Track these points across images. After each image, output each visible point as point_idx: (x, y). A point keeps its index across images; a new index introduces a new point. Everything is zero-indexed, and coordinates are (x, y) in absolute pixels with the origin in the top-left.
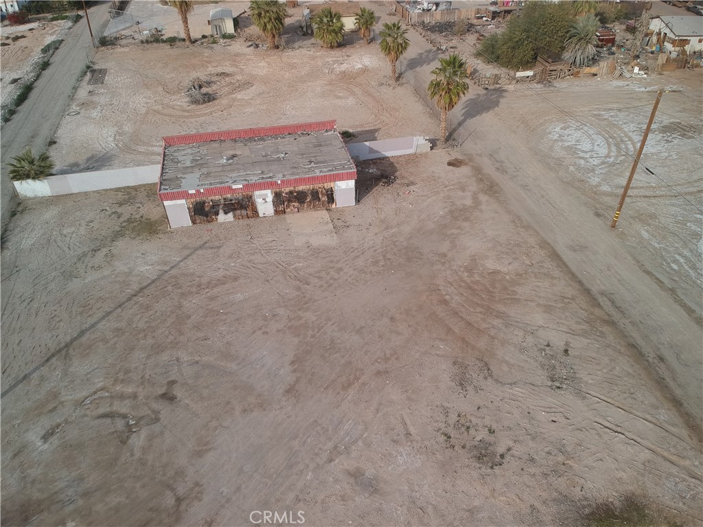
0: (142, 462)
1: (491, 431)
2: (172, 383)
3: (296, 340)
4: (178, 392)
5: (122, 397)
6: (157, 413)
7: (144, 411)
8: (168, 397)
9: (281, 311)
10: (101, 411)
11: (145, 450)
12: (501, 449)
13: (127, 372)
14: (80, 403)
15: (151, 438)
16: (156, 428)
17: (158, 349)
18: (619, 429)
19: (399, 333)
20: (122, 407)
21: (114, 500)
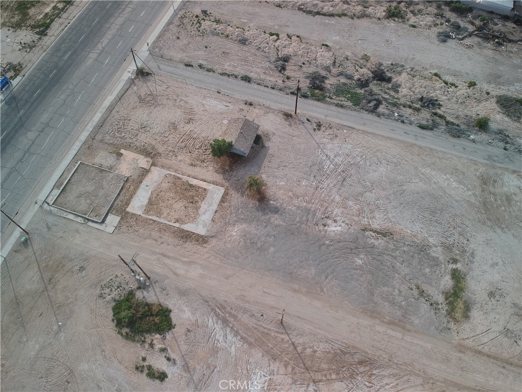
12: (492, 299)
18: (487, 332)
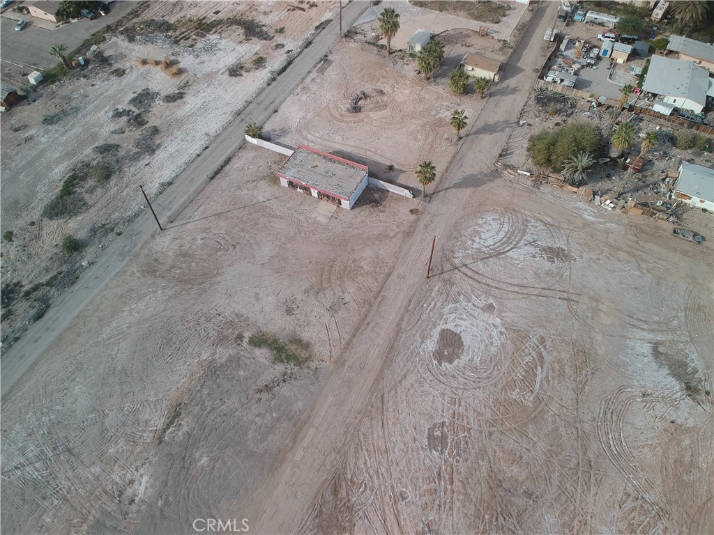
0: (217, 259)
1: (298, 307)
2: (238, 243)
3: (278, 251)
4: (238, 247)
5: (225, 239)
6: (229, 249)
7: (226, 247)
8: (234, 247)
9: (283, 239)
10: (217, 240)
11: (219, 257)
12: (294, 313)
13: (231, 232)
14: (214, 234)
15: (223, 255)
16: (226, 253)
17: (243, 230)
18: (329, 330)
19: (307, 267)
20: (223, 242)
21: (205, 264)
